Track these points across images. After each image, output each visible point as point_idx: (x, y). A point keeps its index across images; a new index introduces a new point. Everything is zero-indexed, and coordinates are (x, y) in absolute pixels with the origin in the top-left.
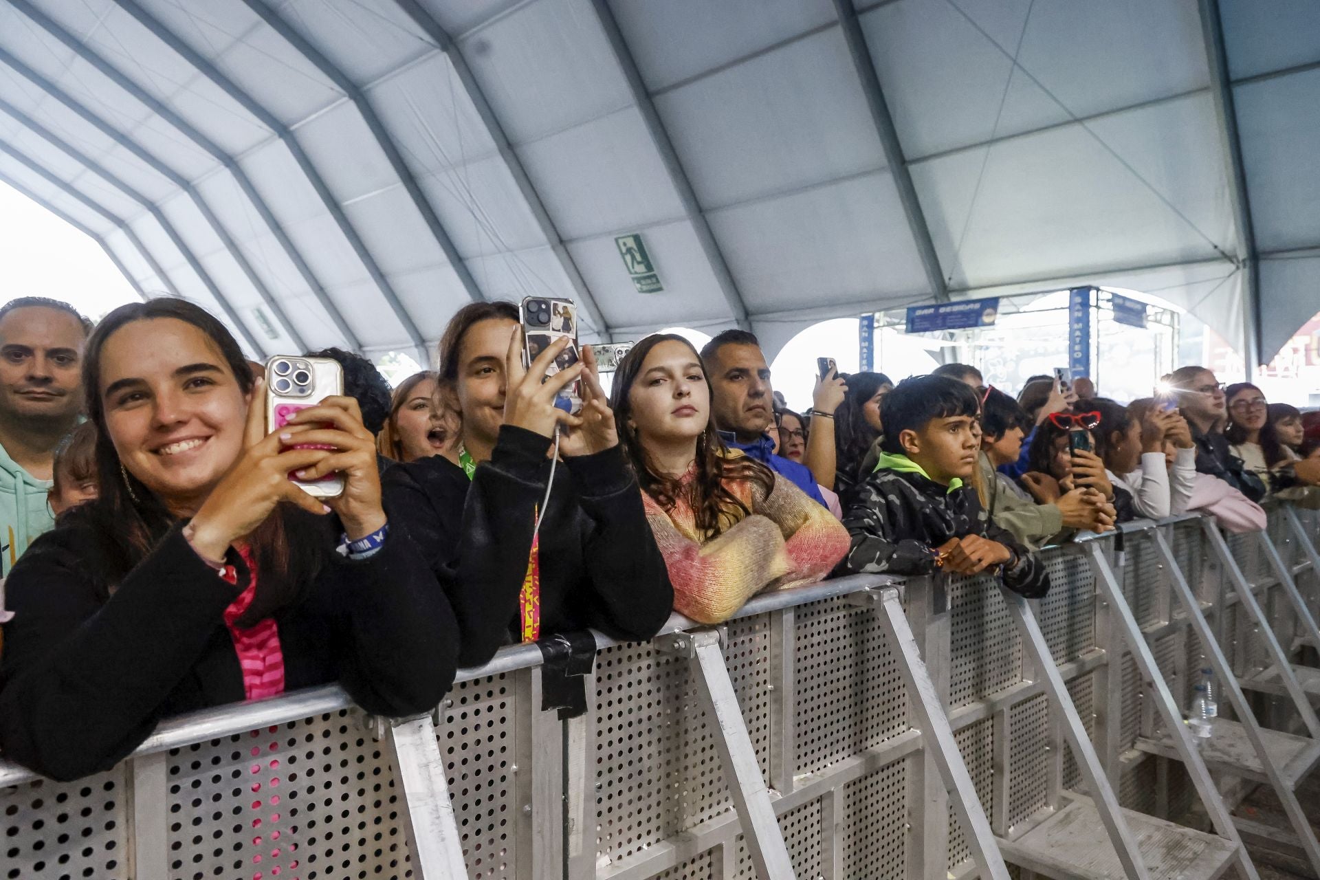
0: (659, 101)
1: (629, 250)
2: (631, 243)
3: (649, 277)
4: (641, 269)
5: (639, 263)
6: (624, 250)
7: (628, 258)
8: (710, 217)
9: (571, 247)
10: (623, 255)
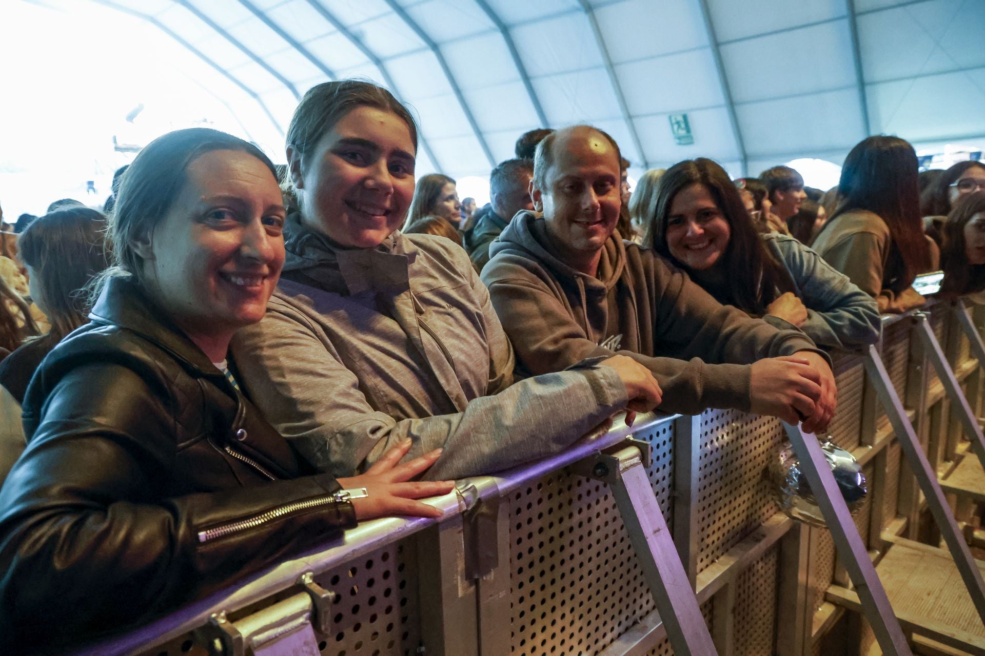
0: (723, 49)
1: (678, 123)
2: (680, 119)
3: (687, 137)
4: (683, 132)
5: (682, 129)
6: (674, 121)
7: (676, 127)
8: (737, 108)
9: (635, 121)
10: (672, 125)
